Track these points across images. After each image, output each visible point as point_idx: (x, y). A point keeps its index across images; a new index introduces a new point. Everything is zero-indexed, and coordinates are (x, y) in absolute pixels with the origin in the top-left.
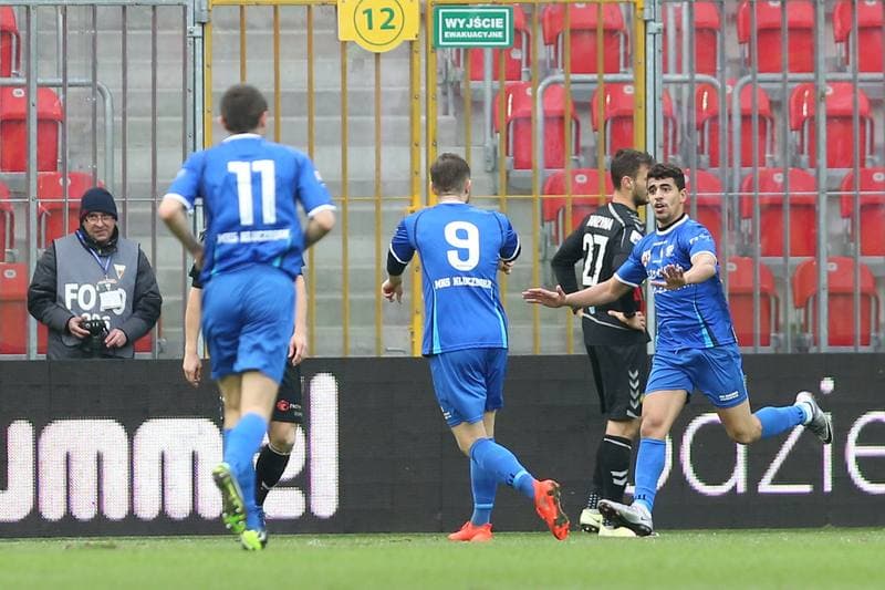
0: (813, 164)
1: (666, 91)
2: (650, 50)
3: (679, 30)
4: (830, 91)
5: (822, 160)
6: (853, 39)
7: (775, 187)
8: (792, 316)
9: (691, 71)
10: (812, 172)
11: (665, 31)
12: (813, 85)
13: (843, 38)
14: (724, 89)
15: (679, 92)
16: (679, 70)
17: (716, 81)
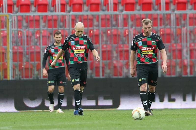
0: (40, 44)
1: (13, 32)
2: (10, 24)
3: (15, 20)
4: (42, 31)
5: (41, 44)
6: (47, 22)
7: (32, 49)
8: (36, 72)
9: (17, 28)
10: (39, 46)
11: (12, 21)
12: (39, 30)
13: (45, 22)
14: (23, 31)
15: (15, 32)
16: (15, 28)
17: (22, 30)
